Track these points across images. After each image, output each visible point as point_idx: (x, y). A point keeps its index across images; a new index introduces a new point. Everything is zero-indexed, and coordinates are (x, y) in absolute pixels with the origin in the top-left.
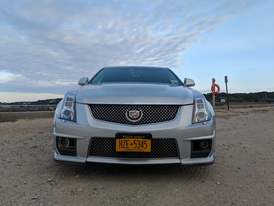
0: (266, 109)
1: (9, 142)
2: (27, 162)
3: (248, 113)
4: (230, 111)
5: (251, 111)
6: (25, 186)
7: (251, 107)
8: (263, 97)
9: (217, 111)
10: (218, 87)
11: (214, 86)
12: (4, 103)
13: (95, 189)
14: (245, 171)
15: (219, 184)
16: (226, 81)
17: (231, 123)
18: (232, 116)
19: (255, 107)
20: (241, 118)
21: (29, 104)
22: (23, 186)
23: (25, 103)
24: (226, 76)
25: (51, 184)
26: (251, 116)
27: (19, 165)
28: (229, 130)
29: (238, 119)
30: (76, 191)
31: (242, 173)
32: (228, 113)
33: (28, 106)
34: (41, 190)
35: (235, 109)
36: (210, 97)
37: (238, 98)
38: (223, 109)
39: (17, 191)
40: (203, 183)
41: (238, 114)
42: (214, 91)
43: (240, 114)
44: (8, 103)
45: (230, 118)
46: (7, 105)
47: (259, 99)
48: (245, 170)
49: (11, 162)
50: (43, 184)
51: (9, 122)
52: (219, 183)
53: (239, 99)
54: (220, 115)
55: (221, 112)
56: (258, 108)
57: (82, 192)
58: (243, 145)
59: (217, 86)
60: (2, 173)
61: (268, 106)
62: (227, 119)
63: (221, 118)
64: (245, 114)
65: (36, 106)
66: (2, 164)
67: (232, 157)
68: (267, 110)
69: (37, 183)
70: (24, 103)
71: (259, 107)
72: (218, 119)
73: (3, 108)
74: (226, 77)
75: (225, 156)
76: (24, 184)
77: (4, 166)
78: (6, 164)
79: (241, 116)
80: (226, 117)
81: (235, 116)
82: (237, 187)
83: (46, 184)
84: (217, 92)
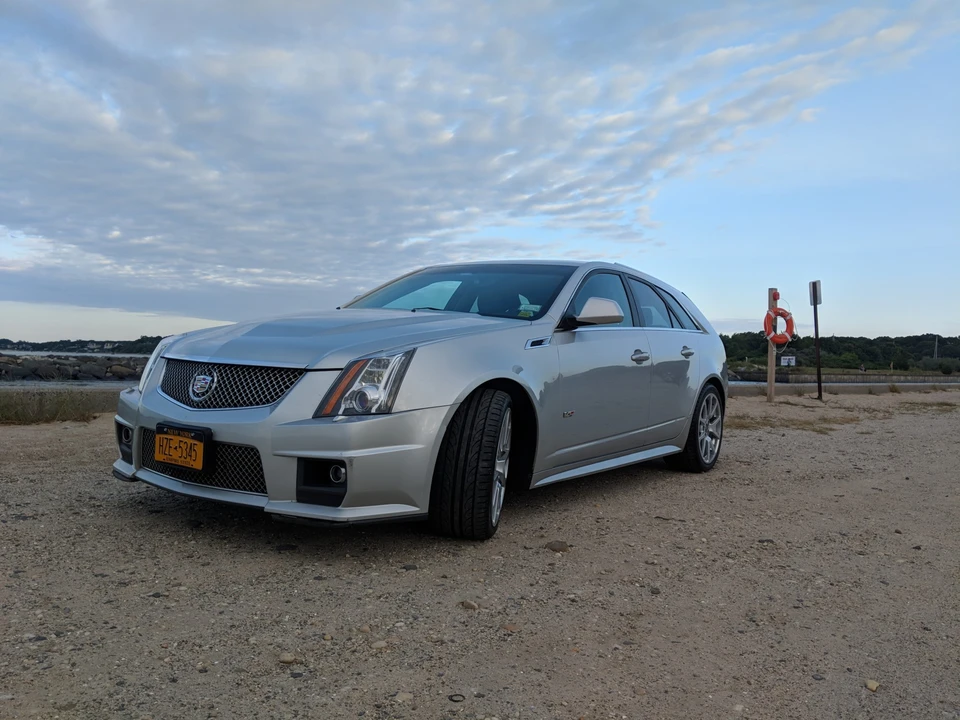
0: (949, 402)
1: (93, 502)
2: (185, 585)
3: (888, 414)
4: (825, 402)
5: (897, 406)
6: (204, 680)
7: (894, 390)
8: (926, 355)
9: (781, 403)
10: (788, 318)
11: (773, 315)
12: (20, 343)
13: (455, 698)
14: (950, 639)
15: (874, 689)
16: (815, 299)
17: (842, 449)
18: (835, 421)
19: (908, 390)
20: (870, 430)
21: (108, 351)
22: (199, 681)
23: (95, 346)
24: (813, 280)
25: (295, 676)
26: (902, 423)
27: (157, 595)
28: (843, 477)
29: (862, 433)
30: (391, 705)
31: (941, 649)
32: (819, 412)
33: (109, 359)
34: (269, 697)
35: (841, 397)
36: (742, 349)
37: (840, 354)
38: (800, 394)
39: (185, 702)
40: (820, 682)
41: (855, 414)
42: (773, 334)
43: (861, 416)
44: (32, 342)
45: (831, 430)
46: (28, 350)
47: (911, 360)
48: (947, 637)
49: (126, 584)
50: (268, 672)
51: (67, 422)
52: (873, 685)
53: (842, 357)
54: (795, 418)
55: (796, 405)
56: (917, 394)
57: (413, 709)
58: (909, 537)
59: (784, 314)
60: (110, 626)
61: (949, 387)
62: (821, 432)
63: (803, 429)
64: (881, 415)
65: (136, 359)
66: (98, 589)
67: (888, 584)
68: (953, 401)
69: (244, 671)
70: (91, 347)
71: (920, 392)
72: (791, 432)
73: (19, 361)
74: (815, 287)
75: (864, 579)
76: (201, 671)
77: (106, 599)
78: (111, 592)
79: (867, 422)
80: (816, 427)
81: (848, 422)
82: (942, 702)
83: (278, 674)
84: (783, 335)
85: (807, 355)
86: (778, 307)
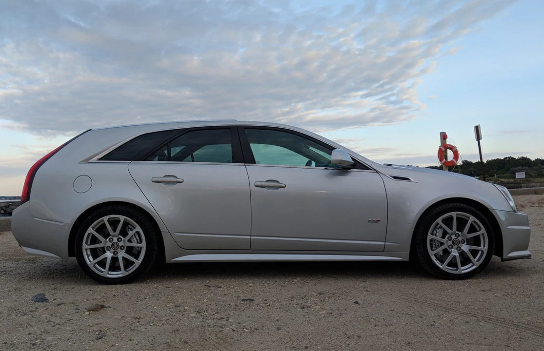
10: (454, 150)
11: (444, 149)
16: (478, 138)
24: (476, 125)
42: (444, 160)
59: (452, 148)
74: (477, 129)
84: (452, 162)
85: (536, 170)
86: (447, 143)
